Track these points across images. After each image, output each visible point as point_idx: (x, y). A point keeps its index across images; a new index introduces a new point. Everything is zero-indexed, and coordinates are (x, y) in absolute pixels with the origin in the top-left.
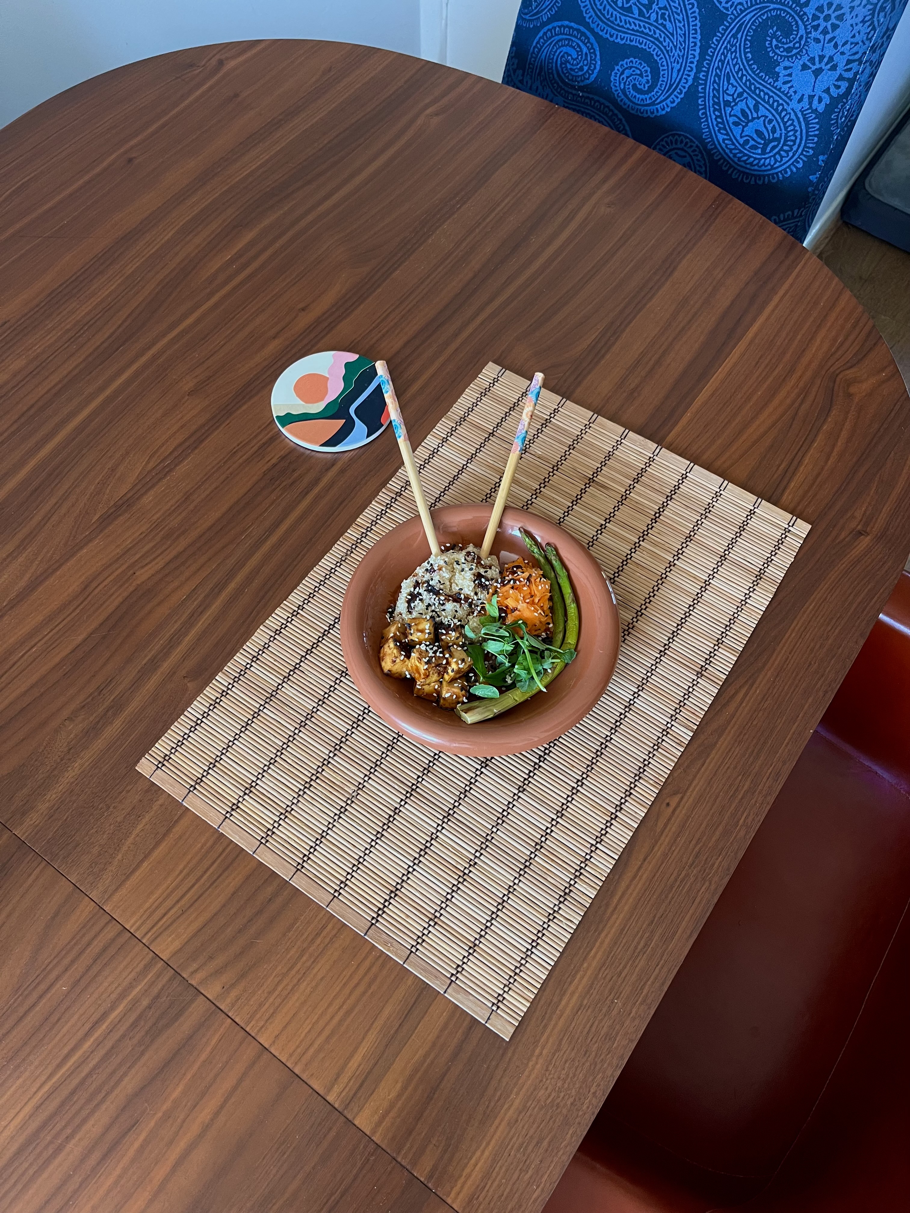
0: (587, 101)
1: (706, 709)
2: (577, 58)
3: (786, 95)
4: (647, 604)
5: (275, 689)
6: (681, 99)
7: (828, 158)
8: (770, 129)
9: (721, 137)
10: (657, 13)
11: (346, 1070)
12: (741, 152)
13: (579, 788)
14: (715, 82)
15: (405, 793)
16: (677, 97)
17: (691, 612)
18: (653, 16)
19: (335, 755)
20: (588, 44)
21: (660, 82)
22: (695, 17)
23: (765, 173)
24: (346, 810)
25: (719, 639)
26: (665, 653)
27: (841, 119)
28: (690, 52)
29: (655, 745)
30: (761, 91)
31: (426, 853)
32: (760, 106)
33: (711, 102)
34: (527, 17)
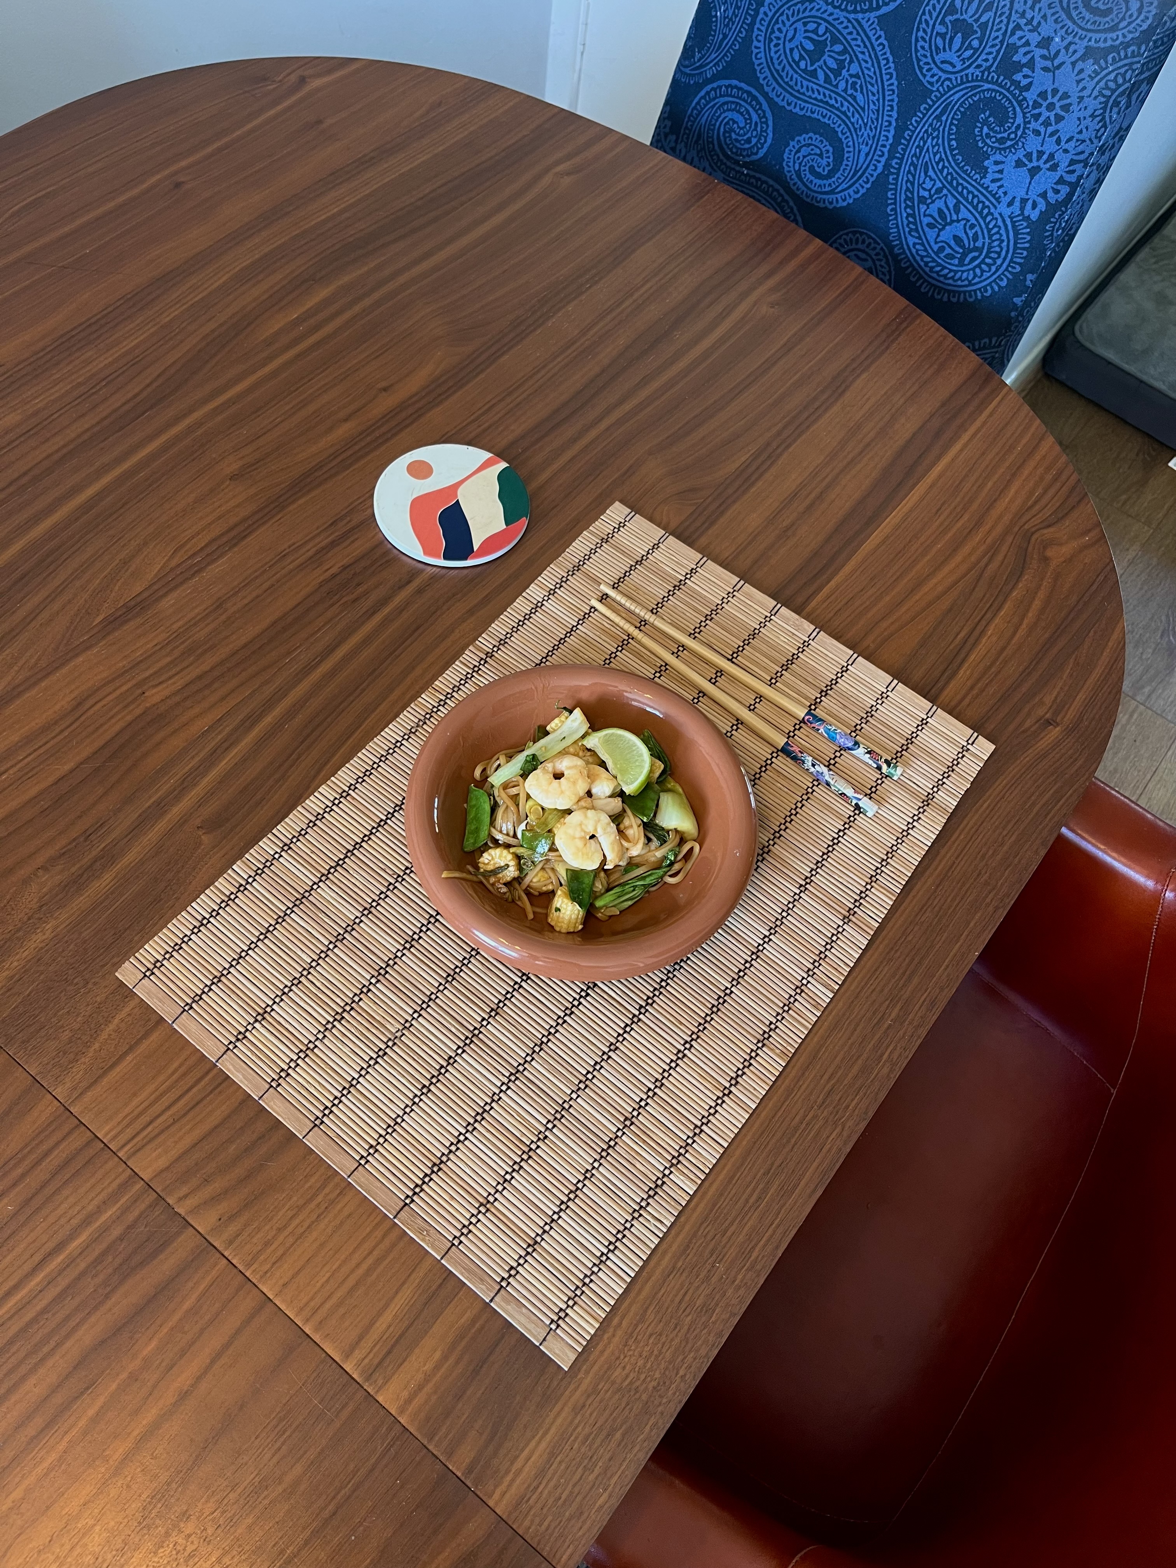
0: (753, 180)
1: (852, 965)
2: (745, 127)
3: (994, 196)
4: (787, 824)
5: (308, 889)
6: (867, 189)
7: (1037, 278)
8: (971, 235)
9: (911, 241)
10: (847, 81)
11: (372, 1331)
12: (934, 261)
13: (686, 1052)
14: (909, 172)
15: (463, 1038)
16: (863, 187)
17: (840, 839)
18: (842, 85)
19: (378, 981)
20: (760, 112)
21: (843, 167)
22: (893, 91)
23: (962, 289)
24: (385, 1053)
25: (872, 876)
26: (806, 889)
27: (1057, 231)
28: (883, 133)
29: (785, 1005)
30: (964, 188)
31: (483, 1118)
32: (962, 206)
33: (903, 197)
34: (687, 71)
